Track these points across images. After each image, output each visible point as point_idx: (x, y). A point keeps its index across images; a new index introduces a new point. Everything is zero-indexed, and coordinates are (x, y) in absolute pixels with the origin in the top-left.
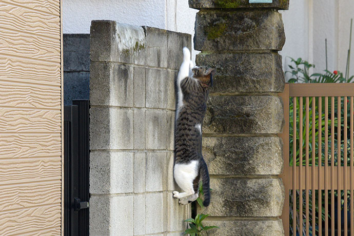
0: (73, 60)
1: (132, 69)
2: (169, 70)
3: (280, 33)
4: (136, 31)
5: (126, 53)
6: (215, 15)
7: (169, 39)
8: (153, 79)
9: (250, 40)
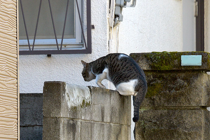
0: (28, 116)
1: (79, 123)
2: (112, 124)
3: (208, 92)
4: (83, 91)
5: (74, 109)
6: (152, 76)
7: (112, 97)
8: (98, 132)
9: (183, 98)
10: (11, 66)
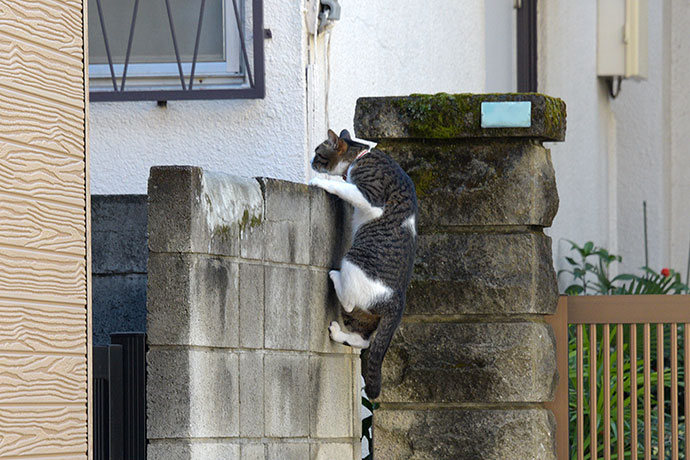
0: (112, 250)
1: (235, 267)
2: (313, 268)
3: (547, 191)
4: (244, 189)
5: (224, 233)
6: (410, 153)
7: (314, 204)
8: (280, 288)
9: (485, 205)
10: (71, 129)
